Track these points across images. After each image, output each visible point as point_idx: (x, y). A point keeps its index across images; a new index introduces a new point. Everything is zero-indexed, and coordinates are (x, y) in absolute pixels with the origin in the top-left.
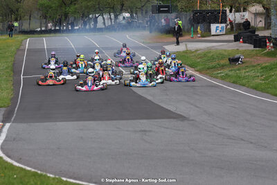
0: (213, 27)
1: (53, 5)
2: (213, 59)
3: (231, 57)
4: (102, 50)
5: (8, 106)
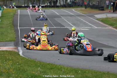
4: (60, 16)
5: (15, 41)
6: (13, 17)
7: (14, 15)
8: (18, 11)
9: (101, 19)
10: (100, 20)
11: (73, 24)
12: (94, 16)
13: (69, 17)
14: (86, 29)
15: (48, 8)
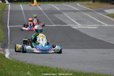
4: (61, 11)
5: (2, 42)
6: (2, 13)
7: (3, 10)
8: (8, 6)
9: (112, 14)
10: (112, 16)
11: (77, 21)
12: (105, 12)
13: (73, 13)
14: (94, 27)
15: (47, 3)
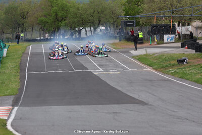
0: (166, 37)
1: (49, 21)
2: (165, 60)
3: (179, 59)
5: (16, 95)
6: (22, 56)
7: (23, 53)
9: (137, 56)
10: (137, 58)
12: (130, 53)
